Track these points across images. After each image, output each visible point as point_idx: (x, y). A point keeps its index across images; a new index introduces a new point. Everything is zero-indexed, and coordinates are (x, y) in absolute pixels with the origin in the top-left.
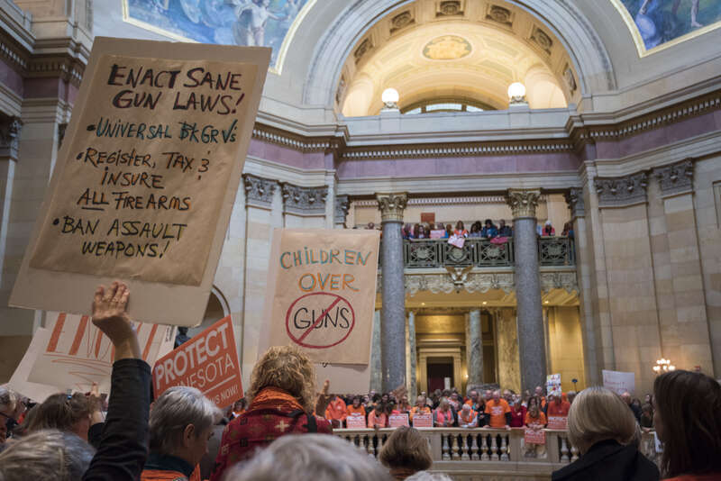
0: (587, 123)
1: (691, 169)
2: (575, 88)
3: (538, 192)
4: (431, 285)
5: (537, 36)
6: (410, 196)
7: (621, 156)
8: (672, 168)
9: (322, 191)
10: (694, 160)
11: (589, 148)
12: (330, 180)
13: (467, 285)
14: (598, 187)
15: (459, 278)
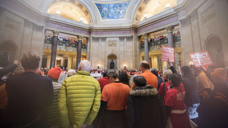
0: (93, 28)
1: (106, 38)
2: (91, 22)
3: (83, 37)
4: (62, 49)
5: (86, 12)
6: (60, 32)
7: (96, 34)
8: (103, 38)
9: (42, 27)
10: (106, 37)
11: (92, 32)
12: (44, 25)
13: (68, 50)
14: (92, 38)
15: (67, 49)
